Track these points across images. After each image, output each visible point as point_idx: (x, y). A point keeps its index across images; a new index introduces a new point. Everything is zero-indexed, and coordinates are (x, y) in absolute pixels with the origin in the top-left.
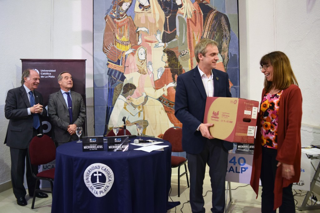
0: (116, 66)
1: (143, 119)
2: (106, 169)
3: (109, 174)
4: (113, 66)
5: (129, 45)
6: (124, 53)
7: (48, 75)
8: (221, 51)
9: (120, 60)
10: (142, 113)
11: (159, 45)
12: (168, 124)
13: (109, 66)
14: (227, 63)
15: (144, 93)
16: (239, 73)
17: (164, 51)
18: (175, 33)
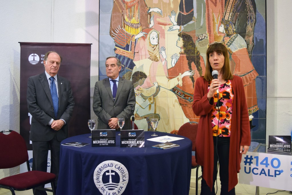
0: (125, 52)
1: (153, 113)
2: (119, 167)
3: (123, 173)
4: (122, 52)
5: (139, 28)
6: (133, 37)
8: (245, 35)
9: (129, 45)
10: (153, 106)
11: (174, 29)
12: (183, 119)
14: (252, 49)
15: (156, 83)
16: (265, 61)
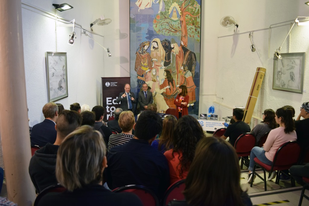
4: (140, 78)
5: (148, 68)
6: (145, 72)
7: (114, 85)
8: (192, 71)
9: (143, 75)
11: (162, 68)
12: (167, 107)
13: (138, 78)
14: (194, 76)
15: (155, 91)
17: (165, 71)
18: (170, 62)
